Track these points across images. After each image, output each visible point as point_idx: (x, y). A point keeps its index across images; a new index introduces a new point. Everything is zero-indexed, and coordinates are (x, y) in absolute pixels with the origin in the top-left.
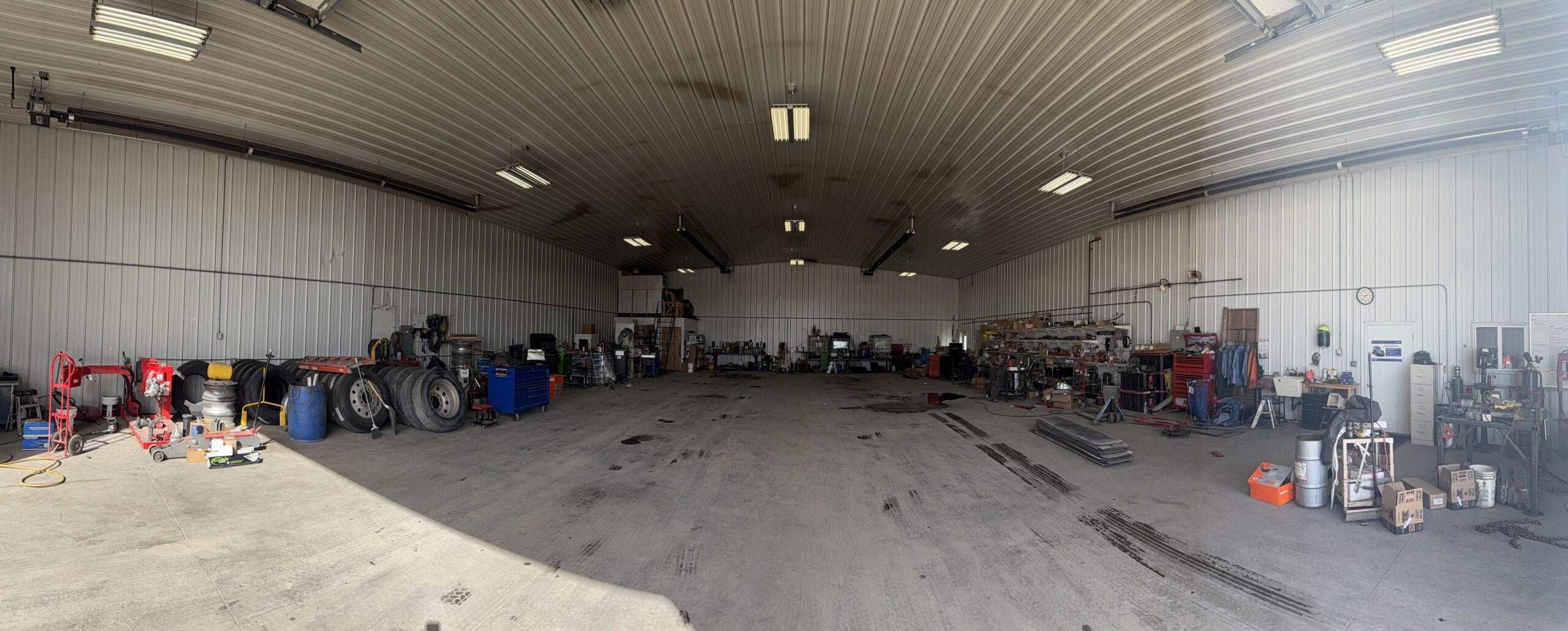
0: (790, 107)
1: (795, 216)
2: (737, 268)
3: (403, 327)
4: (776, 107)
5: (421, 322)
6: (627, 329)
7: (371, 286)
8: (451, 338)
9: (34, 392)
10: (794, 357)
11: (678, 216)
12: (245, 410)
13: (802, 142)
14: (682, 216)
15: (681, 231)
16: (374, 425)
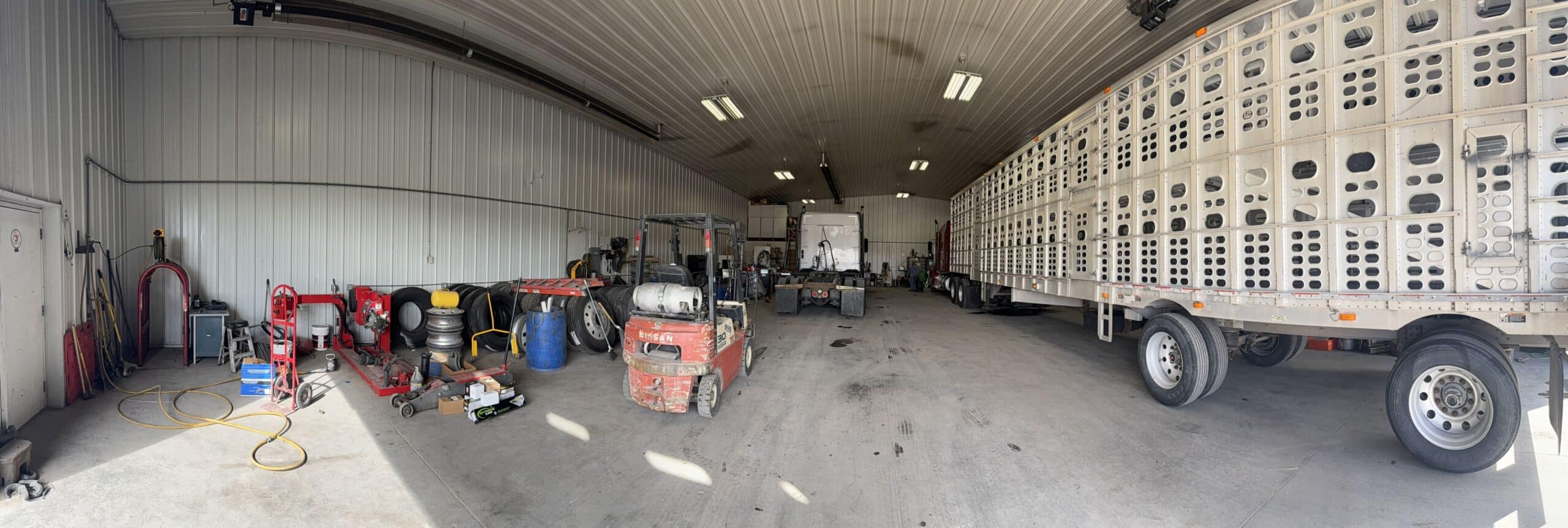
0: (968, 74)
1: (920, 158)
2: (847, 199)
3: (592, 249)
4: (957, 73)
5: (606, 245)
6: (765, 251)
7: (566, 209)
8: (631, 259)
9: (246, 324)
10: (894, 274)
11: (822, 153)
12: (475, 339)
13: (964, 102)
14: (825, 153)
15: (824, 166)
16: (609, 347)
